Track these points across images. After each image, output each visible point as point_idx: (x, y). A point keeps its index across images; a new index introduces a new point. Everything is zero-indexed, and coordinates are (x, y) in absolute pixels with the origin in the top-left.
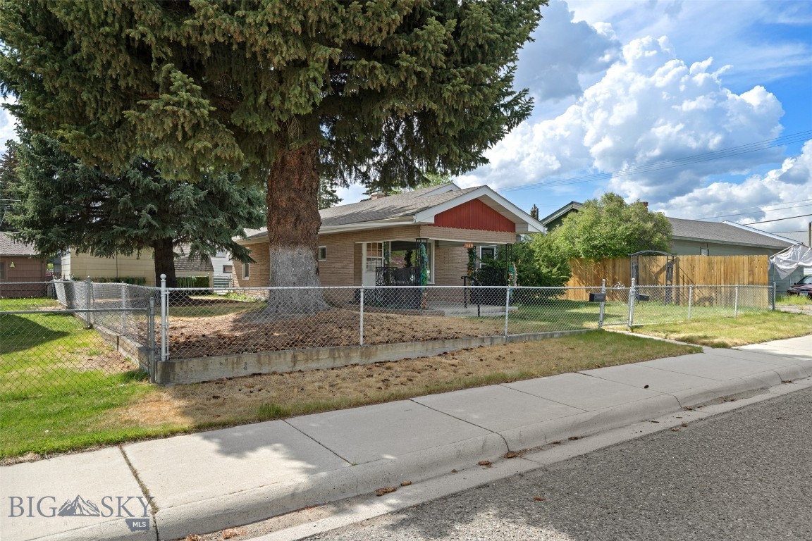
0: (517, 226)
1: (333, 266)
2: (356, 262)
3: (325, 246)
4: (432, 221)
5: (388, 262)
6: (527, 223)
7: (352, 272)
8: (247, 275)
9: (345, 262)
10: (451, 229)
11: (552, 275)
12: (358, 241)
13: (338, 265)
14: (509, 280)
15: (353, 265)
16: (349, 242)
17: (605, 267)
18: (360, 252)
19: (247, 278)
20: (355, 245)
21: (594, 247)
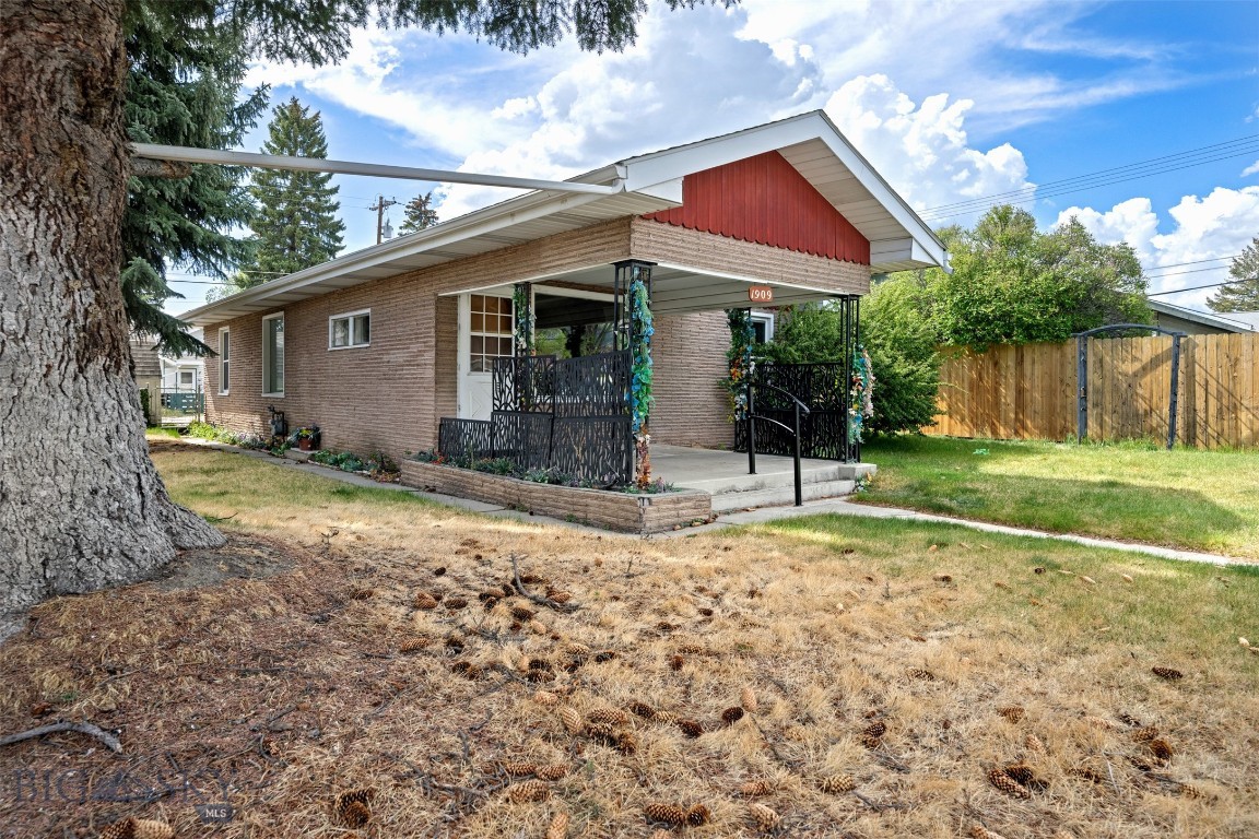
0: (873, 248)
1: (386, 358)
2: (443, 346)
3: (368, 311)
4: (676, 196)
5: (528, 341)
6: (911, 237)
7: (430, 373)
8: (226, 387)
9: (414, 348)
10: (719, 239)
11: (916, 380)
12: (444, 289)
13: (398, 357)
14: (854, 393)
15: (433, 354)
16: (426, 293)
17: (996, 364)
18: (454, 320)
19: (226, 393)
20: (439, 300)
21: (982, 320)
